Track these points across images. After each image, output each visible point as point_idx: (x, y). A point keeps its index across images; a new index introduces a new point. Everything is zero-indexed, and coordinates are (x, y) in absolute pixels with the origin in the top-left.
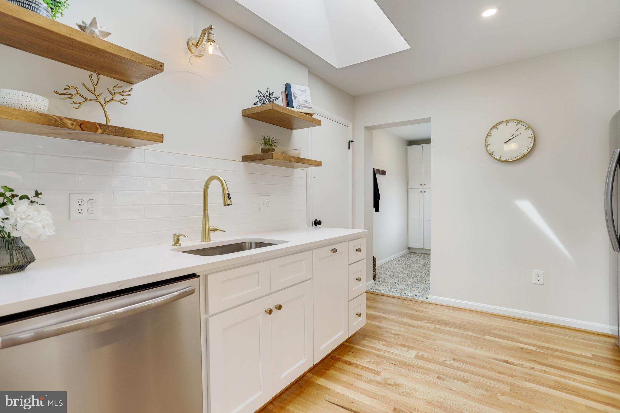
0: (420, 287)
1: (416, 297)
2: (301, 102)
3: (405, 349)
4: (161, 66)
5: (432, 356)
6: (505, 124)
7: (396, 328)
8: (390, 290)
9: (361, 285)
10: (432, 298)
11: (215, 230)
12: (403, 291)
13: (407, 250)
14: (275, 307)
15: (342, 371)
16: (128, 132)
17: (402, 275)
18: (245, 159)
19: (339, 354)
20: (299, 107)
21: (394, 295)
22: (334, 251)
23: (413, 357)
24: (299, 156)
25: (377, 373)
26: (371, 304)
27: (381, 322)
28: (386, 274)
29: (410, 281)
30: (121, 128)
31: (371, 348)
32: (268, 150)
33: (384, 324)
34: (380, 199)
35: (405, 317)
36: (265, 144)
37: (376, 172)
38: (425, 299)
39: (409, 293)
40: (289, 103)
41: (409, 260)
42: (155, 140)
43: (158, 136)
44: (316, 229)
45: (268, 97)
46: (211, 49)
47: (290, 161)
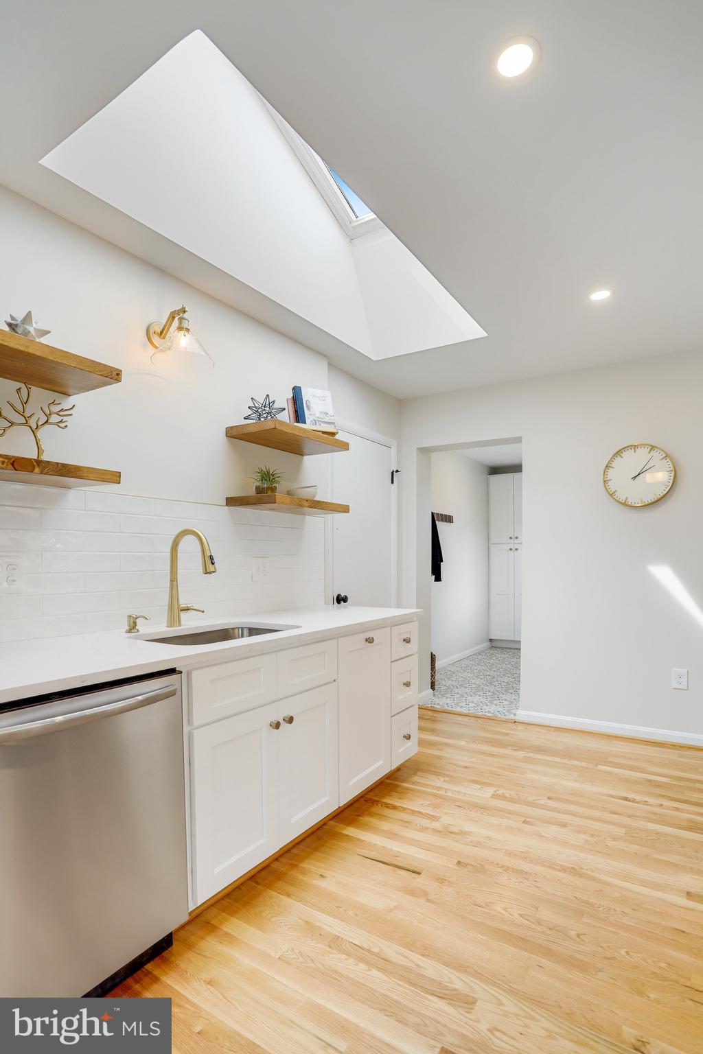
0: (506, 700)
1: (498, 713)
2: (318, 415)
3: (479, 787)
4: (118, 375)
5: (517, 794)
6: (633, 449)
7: (466, 759)
8: (457, 704)
9: (410, 693)
10: (522, 714)
11: (188, 609)
12: (478, 705)
13: (488, 644)
14: (284, 720)
15: (381, 817)
16: (73, 470)
17: (478, 681)
18: (231, 502)
19: (376, 795)
20: (315, 422)
21: (464, 711)
22: (370, 640)
23: (489, 796)
24: (314, 497)
25: (436, 819)
26: (428, 725)
27: (441, 750)
28: (452, 681)
29: (489, 691)
30: (64, 466)
31: (427, 785)
32: (268, 488)
33: (447, 753)
34: (442, 561)
35: (479, 743)
36: (262, 480)
37: (434, 518)
38: (512, 717)
39: (487, 709)
40: (299, 416)
41: (491, 659)
42: (109, 480)
43: (113, 475)
44: (339, 608)
45: (268, 409)
46: (183, 341)
47: (301, 506)
